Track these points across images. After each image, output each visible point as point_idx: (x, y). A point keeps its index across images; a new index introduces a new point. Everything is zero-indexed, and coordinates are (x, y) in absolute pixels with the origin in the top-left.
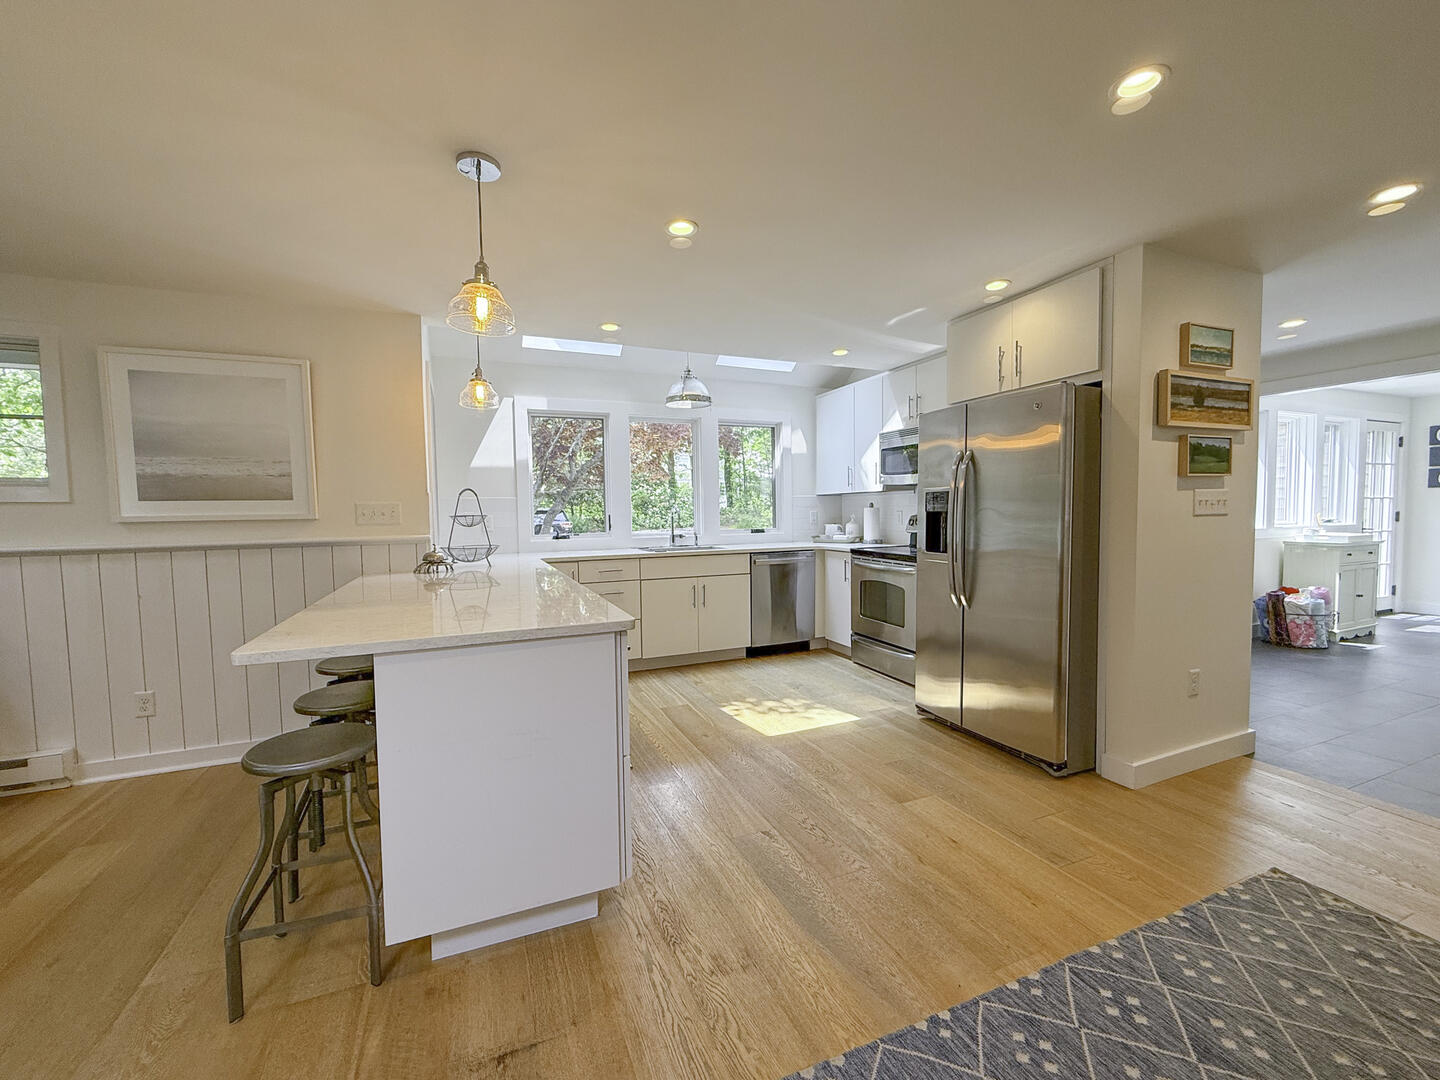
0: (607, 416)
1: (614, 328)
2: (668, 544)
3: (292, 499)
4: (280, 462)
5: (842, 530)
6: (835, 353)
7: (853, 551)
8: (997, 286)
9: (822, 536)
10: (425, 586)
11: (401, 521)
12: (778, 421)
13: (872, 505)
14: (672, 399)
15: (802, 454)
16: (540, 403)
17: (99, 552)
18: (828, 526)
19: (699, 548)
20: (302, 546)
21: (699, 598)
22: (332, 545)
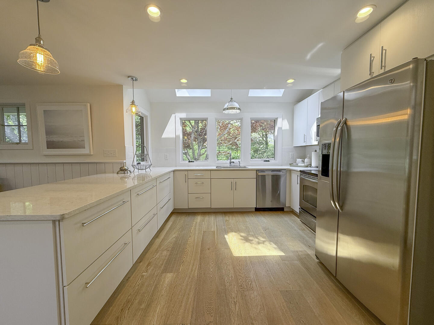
0: (207, 119)
2: (228, 165)
3: (85, 148)
4: (82, 136)
5: (303, 162)
7: (301, 171)
8: (365, 12)
9: (294, 164)
10: (120, 178)
11: (117, 156)
12: (277, 117)
13: (316, 151)
14: (224, 110)
15: (287, 130)
16: (183, 115)
17: (39, 164)
18: (298, 159)
19: (240, 167)
20: (88, 163)
21: (234, 187)
22: (96, 163)
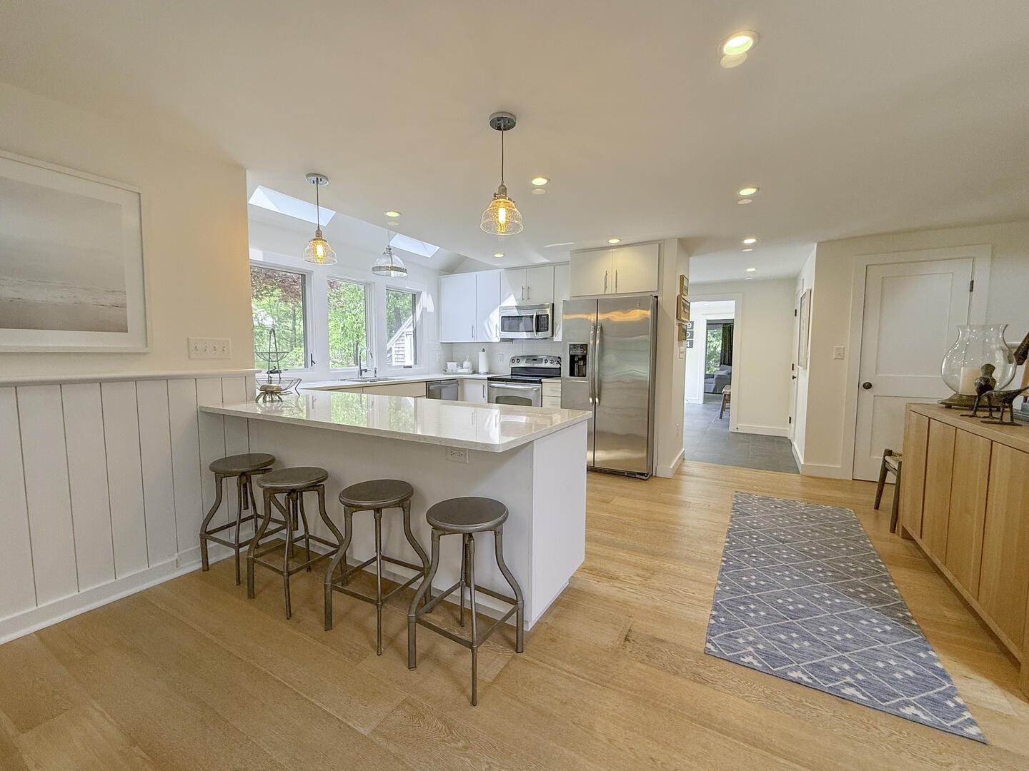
1: (396, 215)
2: (357, 377)
3: (127, 332)
4: (114, 291)
5: (460, 366)
6: (496, 256)
7: (489, 379)
8: (614, 241)
9: (449, 371)
11: (231, 356)
12: (419, 290)
13: (484, 350)
15: (431, 313)
18: (449, 364)
20: (136, 380)
22: (167, 379)
